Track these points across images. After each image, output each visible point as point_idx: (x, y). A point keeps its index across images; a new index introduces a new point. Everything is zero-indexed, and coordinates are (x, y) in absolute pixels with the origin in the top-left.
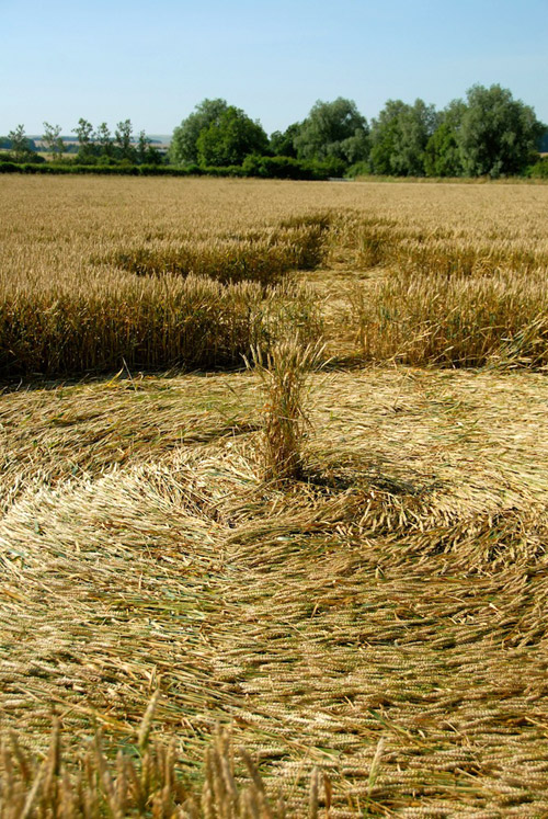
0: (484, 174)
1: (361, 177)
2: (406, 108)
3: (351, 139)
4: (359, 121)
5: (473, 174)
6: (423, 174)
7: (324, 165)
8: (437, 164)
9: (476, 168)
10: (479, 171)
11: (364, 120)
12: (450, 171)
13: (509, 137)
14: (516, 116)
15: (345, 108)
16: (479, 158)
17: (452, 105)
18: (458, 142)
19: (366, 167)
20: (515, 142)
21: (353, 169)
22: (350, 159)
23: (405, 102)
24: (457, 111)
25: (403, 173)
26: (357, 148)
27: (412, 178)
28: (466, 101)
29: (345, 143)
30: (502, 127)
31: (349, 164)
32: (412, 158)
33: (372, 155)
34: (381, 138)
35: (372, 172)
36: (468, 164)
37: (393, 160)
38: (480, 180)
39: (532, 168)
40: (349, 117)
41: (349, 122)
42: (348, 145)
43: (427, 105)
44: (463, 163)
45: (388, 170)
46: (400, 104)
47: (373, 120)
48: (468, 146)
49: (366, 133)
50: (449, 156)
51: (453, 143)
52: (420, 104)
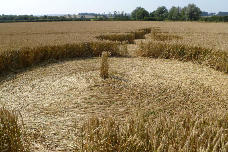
0: (190, 20)
1: (166, 21)
2: (176, 8)
3: (165, 13)
4: (166, 10)
5: (188, 20)
6: (178, 20)
7: (159, 18)
8: (181, 19)
10: (189, 20)
11: (167, 10)
12: (184, 20)
14: (197, 10)
15: (164, 8)
16: (189, 17)
17: (184, 7)
18: (185, 14)
20: (197, 14)
22: (164, 17)
23: (175, 7)
24: (185, 8)
25: (174, 20)
26: (166, 15)
27: (176, 21)
28: (187, 7)
30: (194, 12)
31: (164, 18)
32: (176, 17)
33: (168, 17)
34: (170, 13)
35: (168, 20)
36: (187, 18)
37: (172, 18)
38: (189, 21)
39: (199, 19)
40: (164, 9)
41: (164, 10)
42: (164, 14)
43: (180, 7)
44: (186, 18)
46: (174, 7)
47: (169, 10)
48: (188, 15)
49: (168, 12)
50: (183, 17)
51: (184, 14)
52: (179, 7)
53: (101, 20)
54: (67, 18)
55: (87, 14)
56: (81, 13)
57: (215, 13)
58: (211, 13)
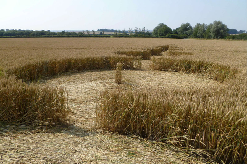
0: (216, 38)
1: (190, 38)
2: (201, 25)
3: (189, 30)
4: (191, 27)
5: (214, 38)
6: (203, 38)
7: (183, 36)
8: (206, 36)
9: (215, 37)
10: (215, 38)
11: (192, 27)
12: (209, 37)
13: (222, 31)
14: (223, 27)
15: (188, 25)
16: (215, 35)
17: (210, 24)
18: (211, 32)
19: (192, 36)
20: (223, 32)
21: (189, 37)
24: (211, 26)
25: (199, 37)
26: (190, 32)
27: (201, 39)
28: (213, 24)
29: (187, 31)
30: (220, 29)
31: (188, 36)
32: (201, 35)
33: (193, 34)
34: (195, 30)
35: (193, 37)
36: (213, 36)
37: (197, 35)
38: (216, 39)
39: (226, 37)
40: (189, 26)
41: (189, 27)
44: (212, 36)
45: (197, 37)
46: (199, 24)
47: (194, 27)
48: (213, 32)
49: (192, 29)
50: (209, 34)
51: (210, 32)
52: (204, 24)
53: (121, 36)
54: (85, 34)
55: (106, 30)
56: (101, 29)
57: (244, 31)
58: (240, 31)
